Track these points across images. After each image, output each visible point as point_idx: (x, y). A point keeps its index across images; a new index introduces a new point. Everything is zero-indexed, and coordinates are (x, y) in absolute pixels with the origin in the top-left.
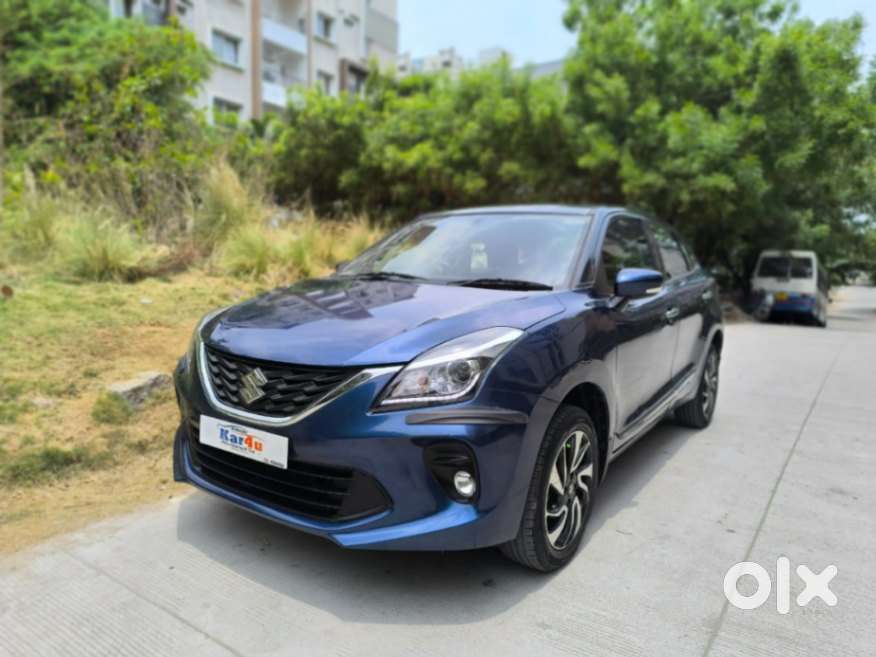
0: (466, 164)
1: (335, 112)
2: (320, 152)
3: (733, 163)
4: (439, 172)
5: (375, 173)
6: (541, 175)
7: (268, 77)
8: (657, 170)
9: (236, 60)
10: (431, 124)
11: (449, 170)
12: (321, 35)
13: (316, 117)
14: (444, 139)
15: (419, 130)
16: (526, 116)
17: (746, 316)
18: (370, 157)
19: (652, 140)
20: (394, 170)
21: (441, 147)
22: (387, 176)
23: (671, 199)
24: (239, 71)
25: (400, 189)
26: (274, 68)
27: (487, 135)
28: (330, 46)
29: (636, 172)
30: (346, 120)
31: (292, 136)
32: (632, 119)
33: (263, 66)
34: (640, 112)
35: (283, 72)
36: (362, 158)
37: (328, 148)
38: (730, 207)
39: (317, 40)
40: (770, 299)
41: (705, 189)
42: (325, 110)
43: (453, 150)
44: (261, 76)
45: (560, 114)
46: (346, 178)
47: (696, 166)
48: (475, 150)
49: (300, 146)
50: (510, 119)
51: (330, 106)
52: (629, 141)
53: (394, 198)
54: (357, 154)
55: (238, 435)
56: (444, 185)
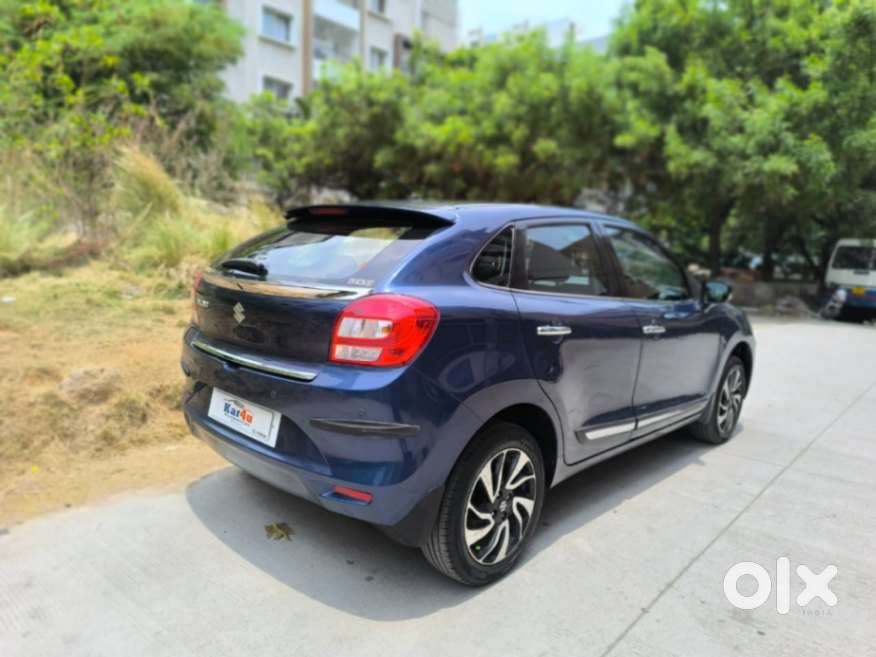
0: (498, 140)
1: (372, 88)
2: (358, 130)
4: (471, 149)
5: (409, 152)
6: (579, 154)
7: (320, 55)
8: (708, 146)
9: (288, 37)
10: (471, 99)
11: (480, 147)
12: (375, 11)
13: (351, 93)
14: (480, 115)
15: (459, 104)
16: (564, 91)
17: (810, 312)
18: (406, 135)
20: (427, 148)
21: (477, 122)
22: (421, 154)
23: (725, 181)
24: (290, 49)
25: (432, 169)
26: (327, 45)
27: (522, 110)
28: (385, 21)
29: (684, 149)
30: (382, 96)
31: (327, 114)
32: (679, 89)
33: (315, 43)
34: (686, 77)
35: (337, 49)
36: (399, 136)
37: (363, 125)
38: (791, 191)
39: (371, 15)
40: (841, 295)
42: (360, 86)
43: (487, 127)
44: (312, 53)
45: (600, 89)
46: (381, 158)
48: (509, 126)
49: (334, 125)
50: (546, 94)
51: (366, 82)
52: (676, 117)
53: (426, 179)
54: (393, 131)
56: (474, 163)
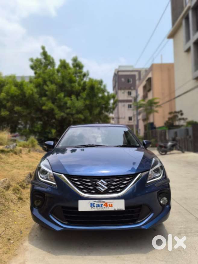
3: (83, 112)
6: (28, 111)
8: (64, 112)
19: (62, 104)
29: (59, 112)
32: (57, 97)
34: (59, 96)
41: (77, 118)
45: (34, 94)
47: (74, 112)
52: (56, 104)
55: (100, 204)
